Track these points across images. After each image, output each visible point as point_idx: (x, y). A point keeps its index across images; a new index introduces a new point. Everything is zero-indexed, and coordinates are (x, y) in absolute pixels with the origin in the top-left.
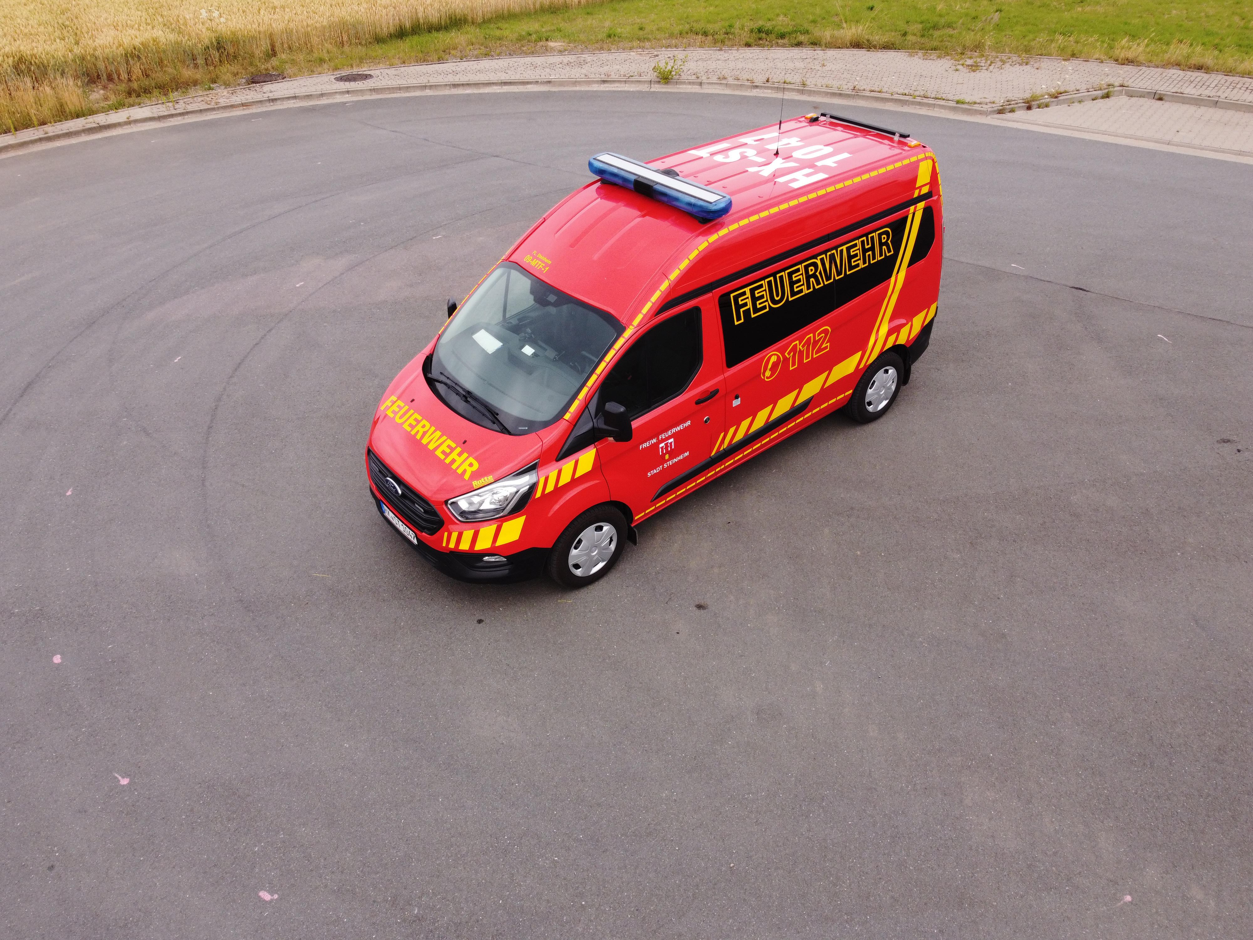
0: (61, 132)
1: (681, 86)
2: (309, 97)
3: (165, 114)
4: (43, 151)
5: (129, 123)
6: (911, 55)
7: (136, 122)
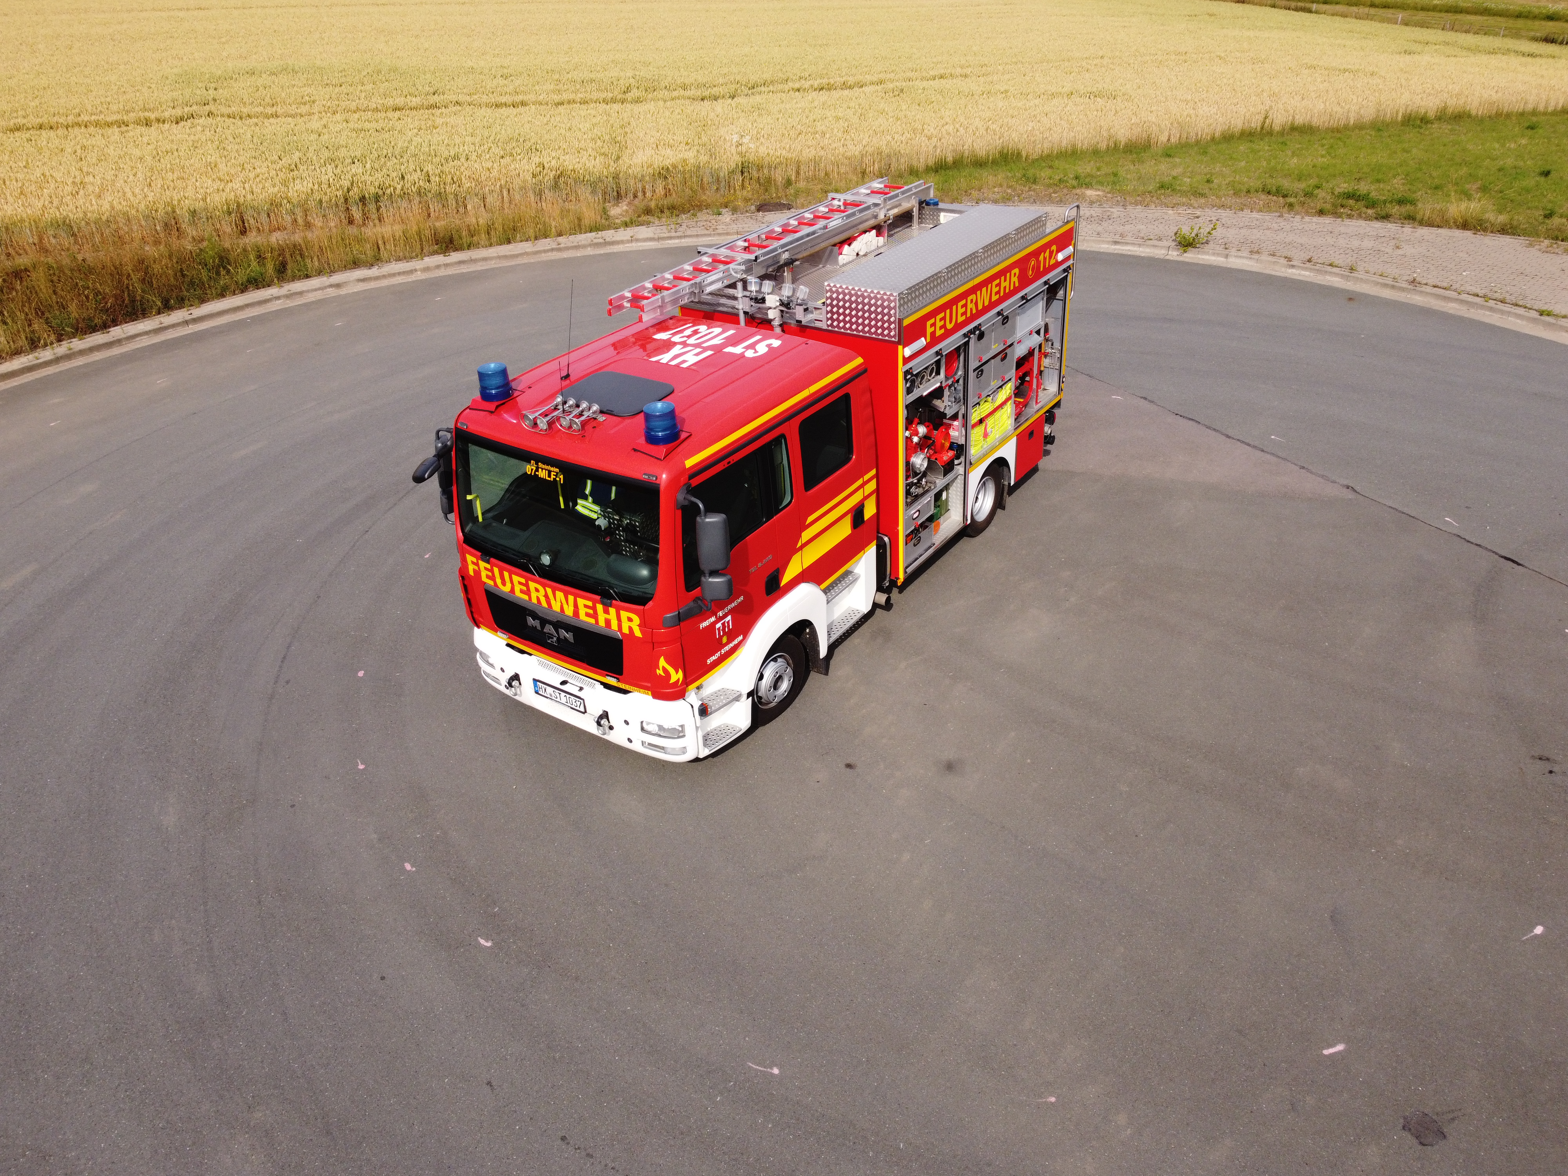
1: (1203, 256)
3: (665, 235)
7: (637, 240)
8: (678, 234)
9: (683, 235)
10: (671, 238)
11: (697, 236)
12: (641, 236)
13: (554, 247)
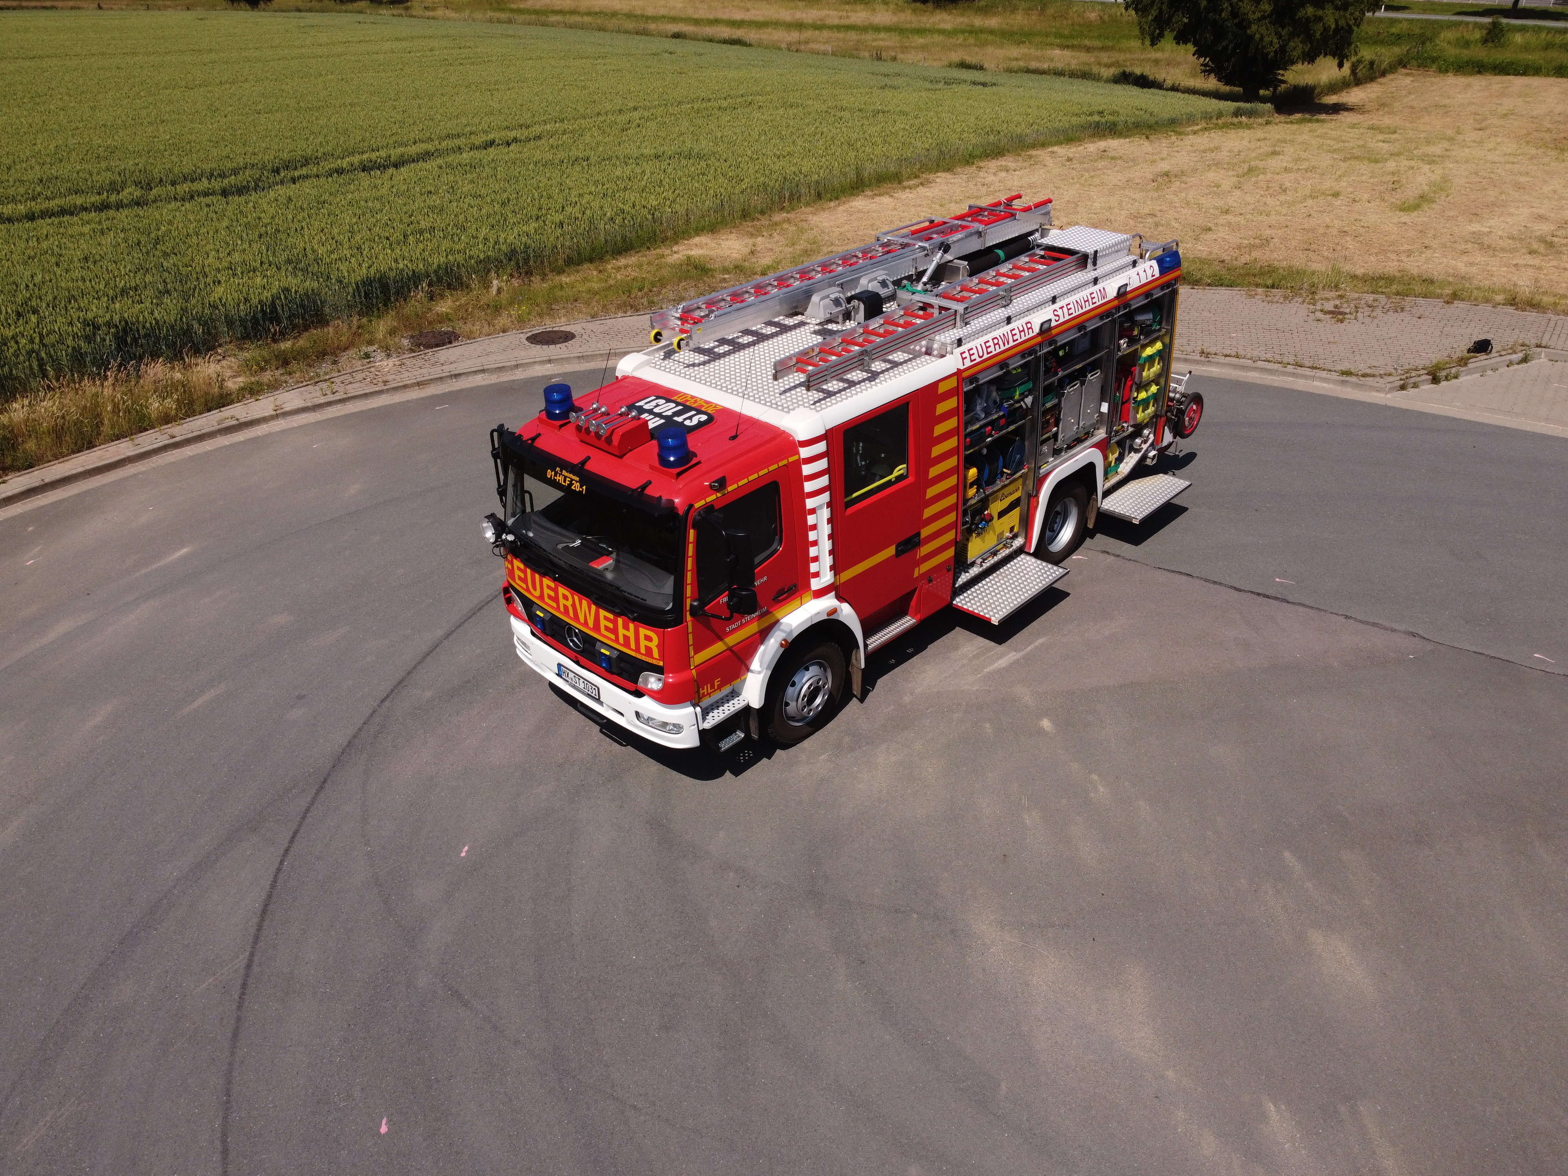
0: (192, 434)
2: (501, 369)
3: (321, 401)
5: (277, 416)
7: (286, 414)
8: (337, 397)
9: (345, 396)
10: (329, 404)
11: (366, 395)
12: (288, 407)
13: (167, 442)
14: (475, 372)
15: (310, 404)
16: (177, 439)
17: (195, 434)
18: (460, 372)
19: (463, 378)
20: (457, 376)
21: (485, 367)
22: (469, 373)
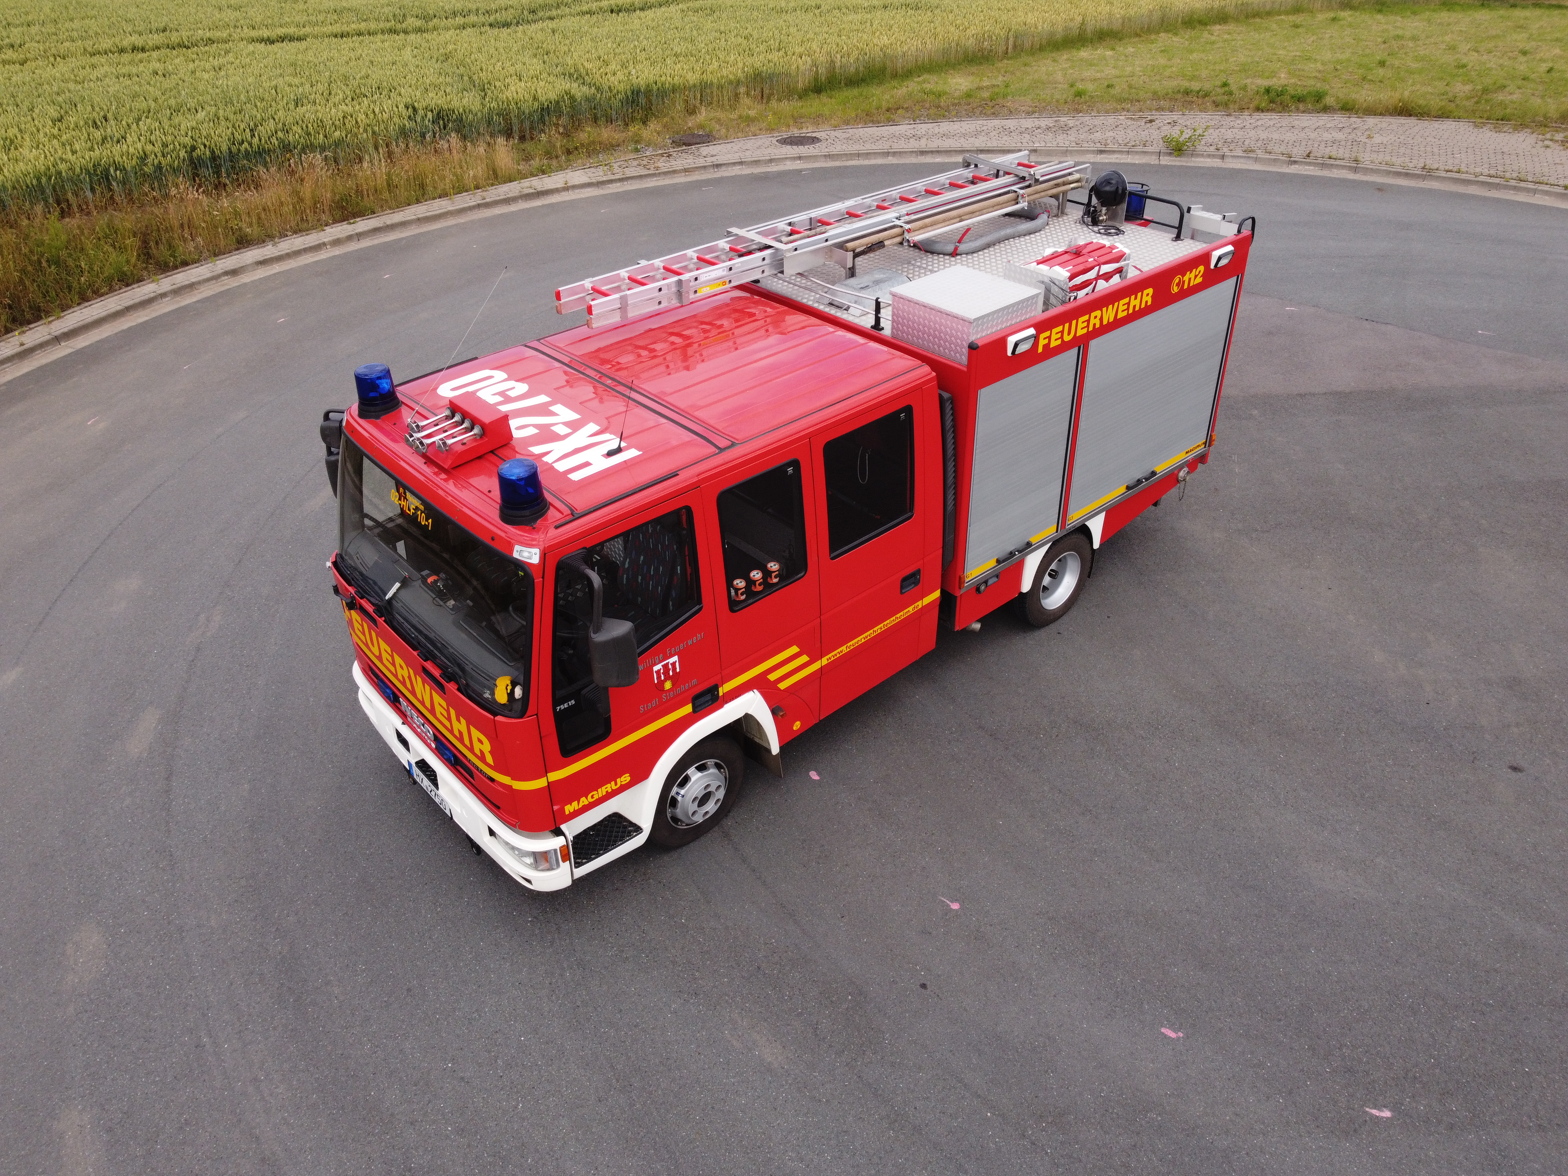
0: (498, 198)
1: (1197, 160)
2: (756, 162)
4: (486, 219)
5: (566, 189)
6: (1476, 126)
9: (624, 176)
11: (641, 177)
13: (479, 202)
14: (734, 164)
15: (594, 180)
16: (488, 200)
17: (502, 197)
18: (721, 162)
19: (724, 168)
20: (718, 166)
21: (743, 160)
22: (729, 164)
